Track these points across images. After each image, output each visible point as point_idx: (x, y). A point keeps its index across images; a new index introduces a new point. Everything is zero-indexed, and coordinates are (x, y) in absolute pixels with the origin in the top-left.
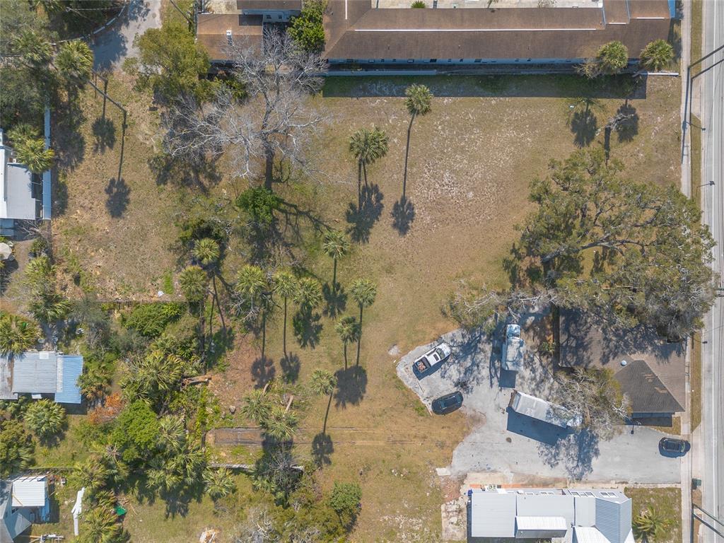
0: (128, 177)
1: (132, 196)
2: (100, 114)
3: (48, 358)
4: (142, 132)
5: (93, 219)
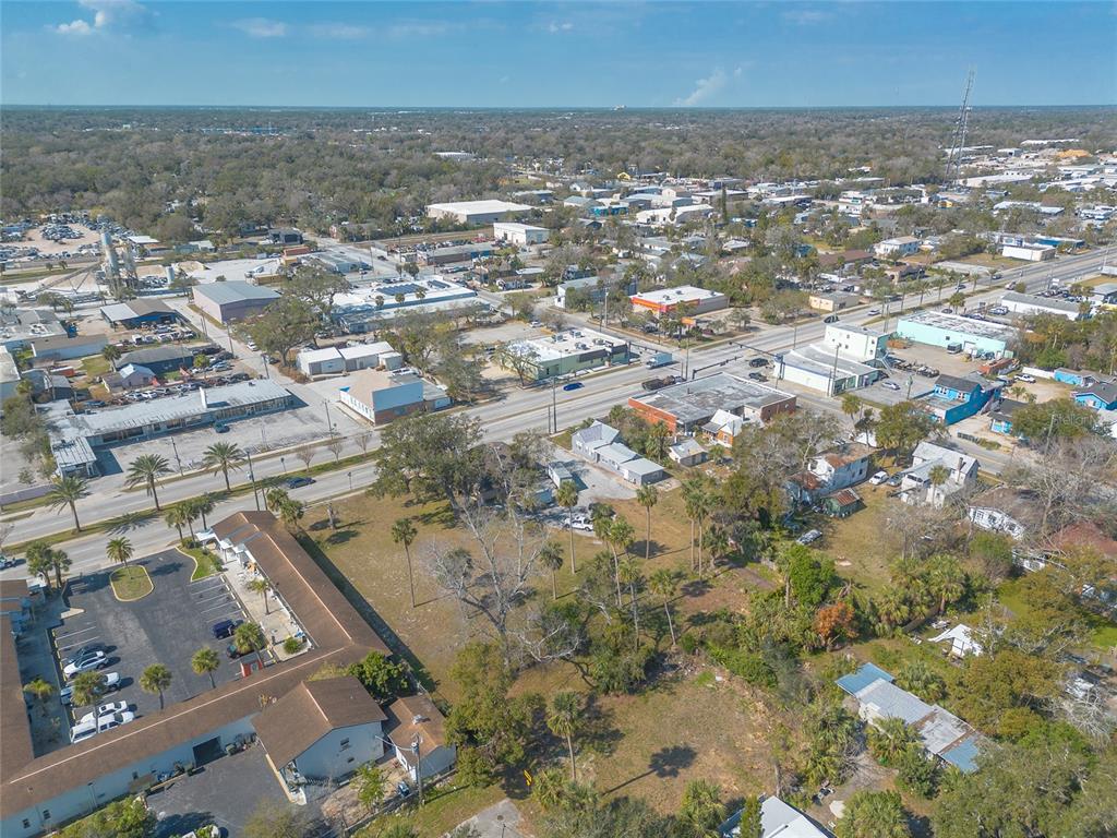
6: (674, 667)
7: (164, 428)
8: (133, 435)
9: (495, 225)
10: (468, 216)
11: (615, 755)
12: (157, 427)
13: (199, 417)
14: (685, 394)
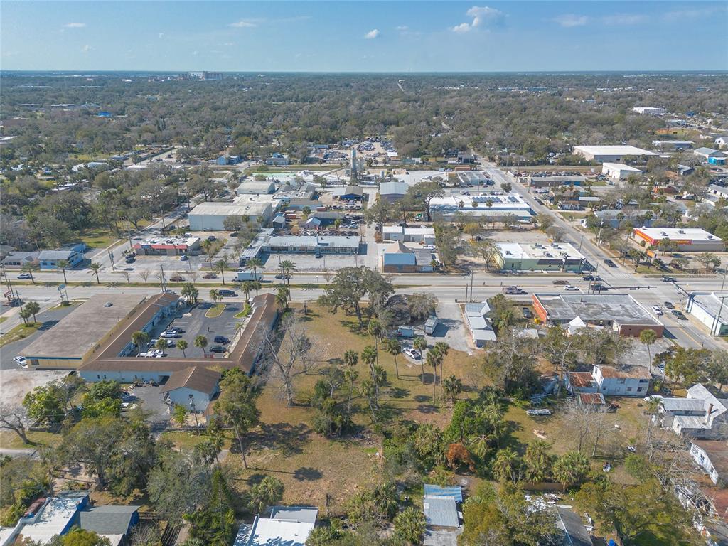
0: (293, 468)
1: (307, 467)
2: (244, 482)
3: (428, 504)
4: (264, 460)
5: (321, 489)
6: (363, 437)
7: (297, 250)
8: (284, 250)
9: (604, 164)
10: (595, 156)
11: (288, 459)
12: (295, 249)
13: (313, 248)
14: (579, 302)
